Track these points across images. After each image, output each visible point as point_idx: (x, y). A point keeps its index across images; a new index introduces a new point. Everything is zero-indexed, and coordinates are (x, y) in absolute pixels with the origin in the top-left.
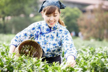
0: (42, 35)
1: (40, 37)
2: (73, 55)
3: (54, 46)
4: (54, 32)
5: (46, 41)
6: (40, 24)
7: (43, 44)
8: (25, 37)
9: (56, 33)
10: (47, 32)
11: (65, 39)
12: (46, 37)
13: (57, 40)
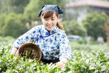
0: (42, 38)
1: (40, 40)
2: (66, 58)
3: (53, 49)
4: (53, 36)
5: (45, 44)
6: (40, 28)
7: (42, 47)
8: (26, 40)
9: (54, 37)
10: (47, 36)
11: (62, 42)
12: (45, 40)
13: (55, 44)
